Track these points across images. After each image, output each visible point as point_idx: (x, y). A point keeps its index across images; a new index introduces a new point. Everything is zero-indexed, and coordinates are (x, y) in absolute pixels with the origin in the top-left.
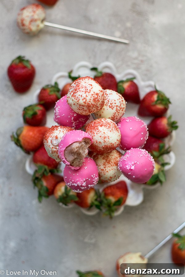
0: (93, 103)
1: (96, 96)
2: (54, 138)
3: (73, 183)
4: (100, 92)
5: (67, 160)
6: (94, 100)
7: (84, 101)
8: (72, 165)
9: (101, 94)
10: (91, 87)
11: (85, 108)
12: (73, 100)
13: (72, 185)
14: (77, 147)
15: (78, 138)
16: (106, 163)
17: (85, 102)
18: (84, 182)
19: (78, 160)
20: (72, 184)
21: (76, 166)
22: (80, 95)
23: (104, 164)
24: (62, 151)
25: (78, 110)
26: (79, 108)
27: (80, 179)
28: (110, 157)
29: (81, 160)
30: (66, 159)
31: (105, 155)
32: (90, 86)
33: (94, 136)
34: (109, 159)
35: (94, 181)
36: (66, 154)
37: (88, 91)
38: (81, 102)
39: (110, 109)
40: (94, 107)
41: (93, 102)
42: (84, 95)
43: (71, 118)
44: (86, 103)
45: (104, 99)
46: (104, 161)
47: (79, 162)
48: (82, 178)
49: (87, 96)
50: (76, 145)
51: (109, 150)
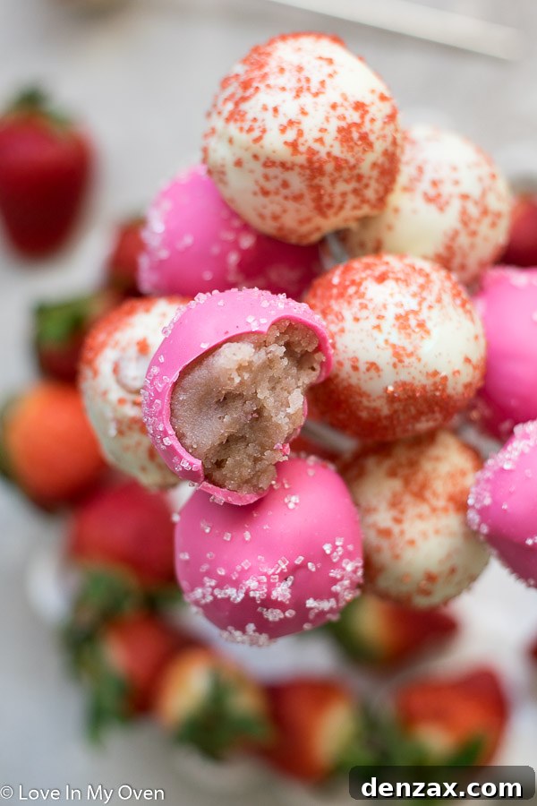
0: (337, 151)
1: (354, 117)
2: (133, 351)
3: (222, 583)
4: (375, 98)
5: (188, 442)
6: (345, 133)
7: (291, 135)
8: (217, 475)
9: (379, 110)
10: (328, 69)
11: (297, 183)
12: (231, 141)
13: (215, 597)
14: (240, 369)
15: (250, 319)
16: (407, 499)
17: (294, 146)
18: (283, 577)
19: (251, 449)
20: (217, 592)
21: (239, 487)
22: (271, 106)
23: (395, 503)
24: (158, 395)
25: (261, 200)
26: (262, 181)
27: (259, 561)
28: (427, 466)
29: (263, 448)
30: (180, 437)
31: (401, 454)
32: (324, 63)
33: (342, 331)
34: (420, 477)
35: (335, 581)
36: (180, 411)
37: (315, 86)
38: (275, 143)
39: (428, 213)
40: (346, 173)
41: (337, 145)
42: (290, 108)
43: (222, 258)
44: (302, 149)
45: (394, 143)
46: (396, 484)
47: (256, 460)
48: (272, 552)
49: (304, 113)
50: (235, 356)
51: (420, 414)
